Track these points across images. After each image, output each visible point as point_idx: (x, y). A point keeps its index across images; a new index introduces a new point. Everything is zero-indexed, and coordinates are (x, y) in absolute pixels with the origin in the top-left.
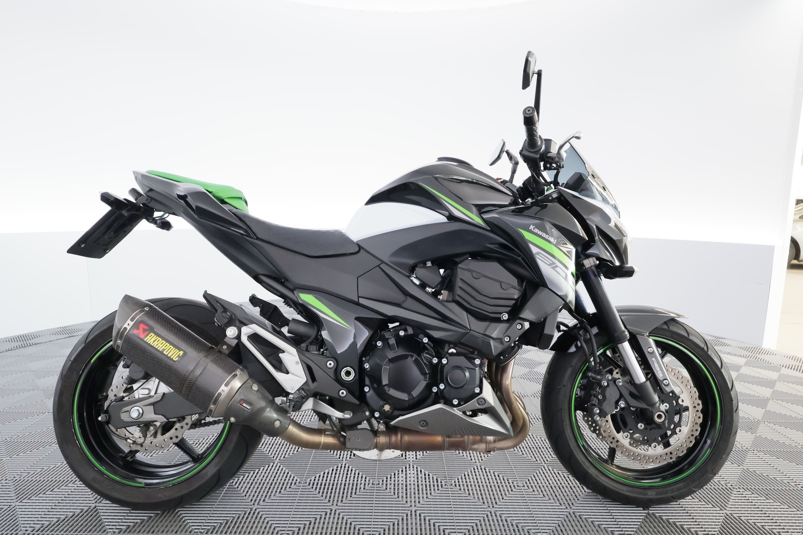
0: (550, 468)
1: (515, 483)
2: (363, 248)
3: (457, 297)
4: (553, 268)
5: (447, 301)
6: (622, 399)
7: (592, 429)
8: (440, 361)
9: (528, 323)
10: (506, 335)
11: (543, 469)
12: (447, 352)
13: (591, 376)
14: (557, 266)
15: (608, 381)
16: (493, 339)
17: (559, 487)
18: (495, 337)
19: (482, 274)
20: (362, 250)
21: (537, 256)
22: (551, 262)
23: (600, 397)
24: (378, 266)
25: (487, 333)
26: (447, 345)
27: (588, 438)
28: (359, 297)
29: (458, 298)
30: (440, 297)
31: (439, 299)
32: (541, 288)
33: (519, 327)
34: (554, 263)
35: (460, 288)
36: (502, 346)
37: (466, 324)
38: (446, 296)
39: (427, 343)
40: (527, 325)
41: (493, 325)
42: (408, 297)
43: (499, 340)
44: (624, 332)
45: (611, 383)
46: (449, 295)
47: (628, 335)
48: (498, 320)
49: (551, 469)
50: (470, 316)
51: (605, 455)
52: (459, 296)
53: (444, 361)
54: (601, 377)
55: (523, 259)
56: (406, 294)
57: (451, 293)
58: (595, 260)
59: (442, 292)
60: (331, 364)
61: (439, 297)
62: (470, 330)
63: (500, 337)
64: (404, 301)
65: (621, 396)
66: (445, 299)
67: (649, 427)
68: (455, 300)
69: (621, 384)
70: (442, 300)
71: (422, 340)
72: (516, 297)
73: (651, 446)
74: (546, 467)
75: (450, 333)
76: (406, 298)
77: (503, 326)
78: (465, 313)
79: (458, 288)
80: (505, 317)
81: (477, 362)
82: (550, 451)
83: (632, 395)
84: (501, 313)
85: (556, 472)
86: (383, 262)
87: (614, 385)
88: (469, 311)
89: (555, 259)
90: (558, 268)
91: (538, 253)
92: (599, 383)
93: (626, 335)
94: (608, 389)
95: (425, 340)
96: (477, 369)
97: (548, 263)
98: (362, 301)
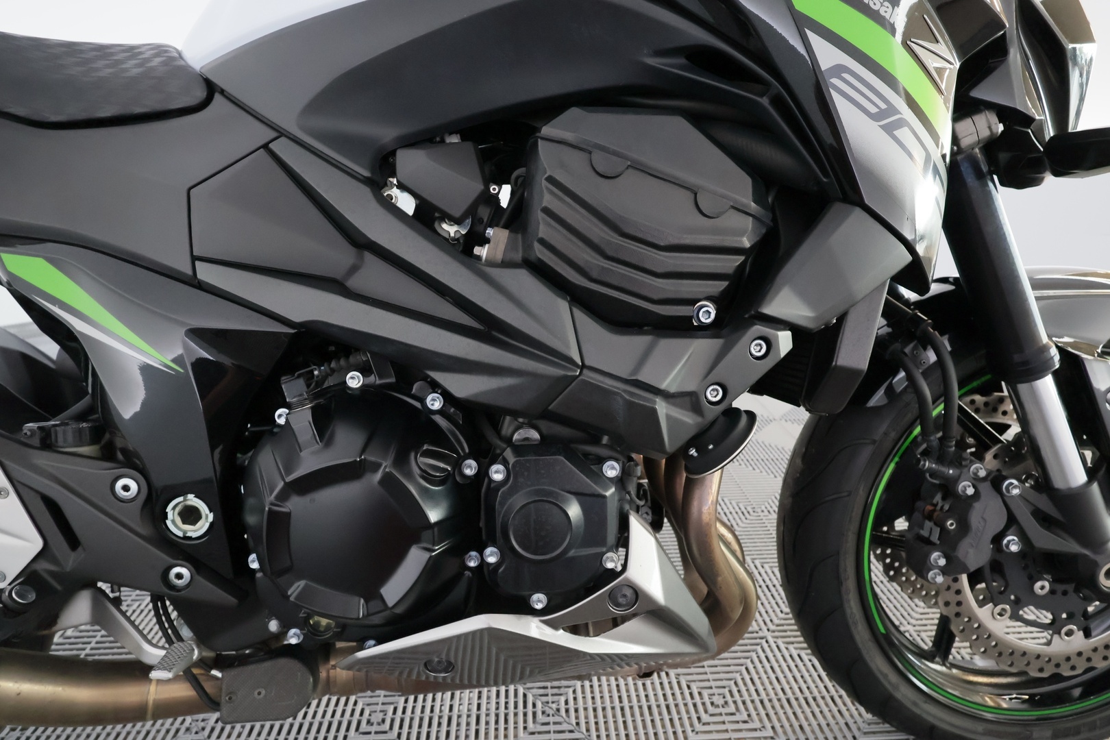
0: (780, 642)
1: (705, 693)
2: (222, 92)
3: (537, 245)
4: (889, 129)
5: (506, 264)
6: (1012, 530)
7: (892, 573)
8: (483, 473)
9: (789, 333)
10: (712, 377)
11: (765, 645)
12: (508, 441)
13: (929, 470)
14: (901, 123)
15: (976, 481)
16: (666, 395)
17: (806, 699)
18: (673, 390)
19: (626, 158)
20: (217, 97)
21: (834, 81)
22: (883, 106)
23: (951, 524)
24: (265, 147)
25: (645, 376)
26: (508, 418)
27: (891, 606)
28: (194, 259)
29: (540, 253)
30: (482, 252)
31: (479, 258)
32: (838, 207)
33: (757, 349)
34: (892, 110)
35: (546, 211)
36: (699, 419)
37: (568, 347)
38: (502, 247)
39: (439, 412)
40: (785, 342)
41: (667, 345)
42: (368, 256)
43: (687, 399)
44: (1045, 349)
45: (986, 488)
46: (511, 245)
47: (1057, 358)
48: (684, 328)
49: (782, 646)
50: (581, 316)
51: (926, 640)
52: (542, 242)
53: (497, 473)
54: (957, 472)
55: (777, 102)
56: (362, 244)
57: (520, 236)
58: (993, 118)
59: (490, 232)
60: (128, 486)
61: (477, 250)
62: (583, 366)
63: (691, 387)
64: (354, 269)
65: (1012, 521)
66: (499, 256)
67: (1060, 588)
68: (532, 258)
69: (1016, 492)
70: (491, 263)
71: (422, 401)
72: (746, 243)
73: (1059, 633)
74: (771, 640)
75: (508, 381)
76: (361, 258)
77: (702, 347)
78: (563, 306)
79: (541, 216)
80: (707, 313)
81: (611, 470)
82: (780, 602)
83: (1043, 519)
84: (693, 302)
85: (795, 654)
86: (281, 133)
87: (995, 493)
88: (579, 298)
89: (897, 92)
90: (906, 129)
91: (839, 70)
92: (948, 489)
93: (1052, 358)
94: (977, 506)
95: (435, 402)
96: (610, 492)
97: (873, 110)
98: (206, 273)
